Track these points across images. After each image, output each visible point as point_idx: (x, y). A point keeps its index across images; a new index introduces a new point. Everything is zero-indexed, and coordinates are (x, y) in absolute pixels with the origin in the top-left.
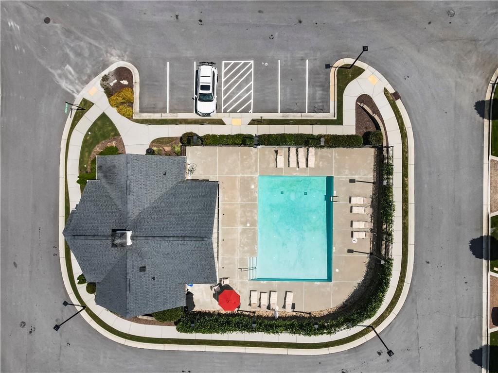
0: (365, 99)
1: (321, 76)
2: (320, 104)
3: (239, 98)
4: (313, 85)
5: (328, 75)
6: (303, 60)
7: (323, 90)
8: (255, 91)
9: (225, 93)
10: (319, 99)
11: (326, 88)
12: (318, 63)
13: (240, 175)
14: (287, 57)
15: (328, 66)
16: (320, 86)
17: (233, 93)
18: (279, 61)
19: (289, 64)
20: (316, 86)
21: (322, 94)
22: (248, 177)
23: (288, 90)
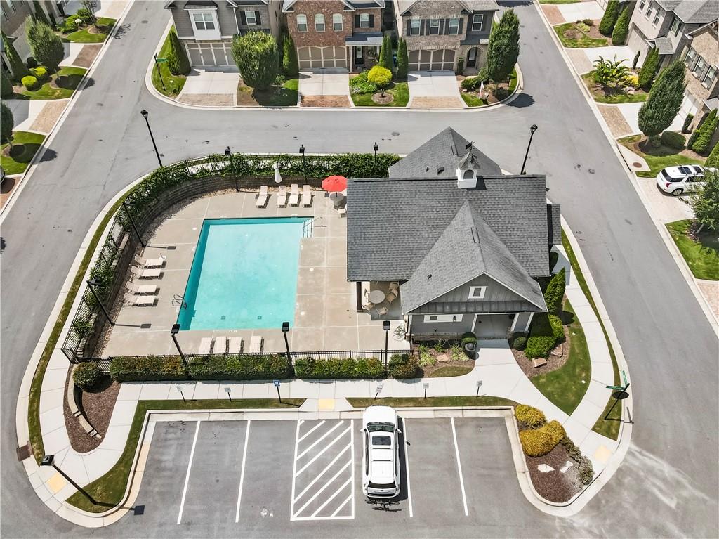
0: (84, 443)
1: (157, 489)
2: (170, 436)
3: (321, 446)
4: (177, 470)
5: (144, 492)
6: (188, 524)
7: (160, 461)
8: (291, 457)
9: (348, 454)
10: (171, 445)
11: (154, 465)
12: (158, 517)
13: (322, 327)
14: (220, 528)
15: (139, 510)
16: (164, 469)
17: (333, 452)
18: (237, 521)
19: (217, 515)
20: (170, 470)
21: (163, 454)
22: (310, 325)
23: (227, 461)
